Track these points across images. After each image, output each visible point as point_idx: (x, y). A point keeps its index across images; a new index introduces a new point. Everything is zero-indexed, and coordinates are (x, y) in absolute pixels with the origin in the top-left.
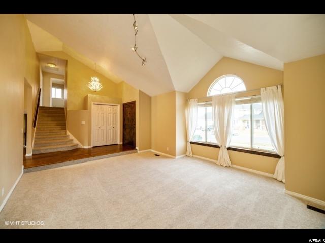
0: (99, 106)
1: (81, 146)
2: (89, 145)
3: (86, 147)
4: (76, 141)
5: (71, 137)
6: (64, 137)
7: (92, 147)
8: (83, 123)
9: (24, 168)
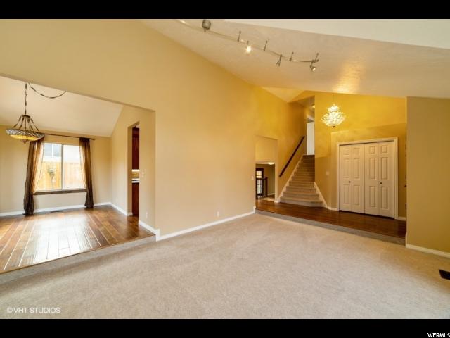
0: (350, 147)
1: (325, 205)
2: (334, 205)
3: (330, 208)
4: (321, 198)
5: (318, 191)
6: (311, 190)
7: (336, 209)
8: (327, 173)
9: (256, 209)
